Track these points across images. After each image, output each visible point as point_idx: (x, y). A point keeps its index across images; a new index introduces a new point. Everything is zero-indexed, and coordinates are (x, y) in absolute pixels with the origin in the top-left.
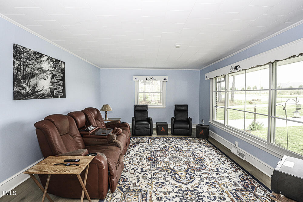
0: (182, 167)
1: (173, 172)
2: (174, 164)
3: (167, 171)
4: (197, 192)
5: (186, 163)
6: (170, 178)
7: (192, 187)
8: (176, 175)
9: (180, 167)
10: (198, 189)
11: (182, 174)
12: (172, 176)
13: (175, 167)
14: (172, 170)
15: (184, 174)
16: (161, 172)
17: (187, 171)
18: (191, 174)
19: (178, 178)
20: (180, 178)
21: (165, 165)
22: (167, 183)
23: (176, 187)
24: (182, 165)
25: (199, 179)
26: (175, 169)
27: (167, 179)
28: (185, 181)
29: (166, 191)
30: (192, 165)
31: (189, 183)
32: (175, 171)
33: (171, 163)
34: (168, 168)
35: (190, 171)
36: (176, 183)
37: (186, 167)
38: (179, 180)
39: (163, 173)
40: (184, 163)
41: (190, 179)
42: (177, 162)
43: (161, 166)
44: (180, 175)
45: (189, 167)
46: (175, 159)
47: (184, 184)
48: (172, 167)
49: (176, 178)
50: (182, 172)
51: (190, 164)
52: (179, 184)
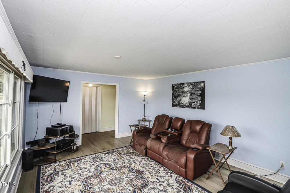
0: (105, 174)
1: (112, 168)
2: (115, 175)
3: (117, 167)
4: (94, 162)
5: (103, 179)
6: (112, 164)
7: (97, 164)
8: (109, 167)
9: (108, 174)
10: (93, 164)
11: (105, 169)
12: (111, 165)
13: (112, 172)
14: (114, 169)
15: (103, 169)
16: (120, 165)
17: (101, 173)
18: (98, 171)
19: (107, 165)
20: (105, 166)
21: (121, 171)
22: (112, 161)
23: (106, 161)
24: (106, 176)
25: (91, 169)
26: (111, 171)
27: (114, 163)
28: (101, 165)
29: (111, 158)
30: (97, 180)
31: (99, 165)
32: (111, 169)
33: (117, 175)
34: (117, 170)
35: (98, 173)
36: (107, 163)
37: (102, 176)
38: (106, 164)
39: (119, 165)
40: (105, 179)
41: (98, 167)
42: (112, 177)
43: (124, 169)
44: (106, 168)
45: (99, 176)
46: (116, 181)
47: (102, 164)
48: (115, 171)
49: (108, 165)
50: (105, 170)
51: (99, 180)
52: (105, 162)
